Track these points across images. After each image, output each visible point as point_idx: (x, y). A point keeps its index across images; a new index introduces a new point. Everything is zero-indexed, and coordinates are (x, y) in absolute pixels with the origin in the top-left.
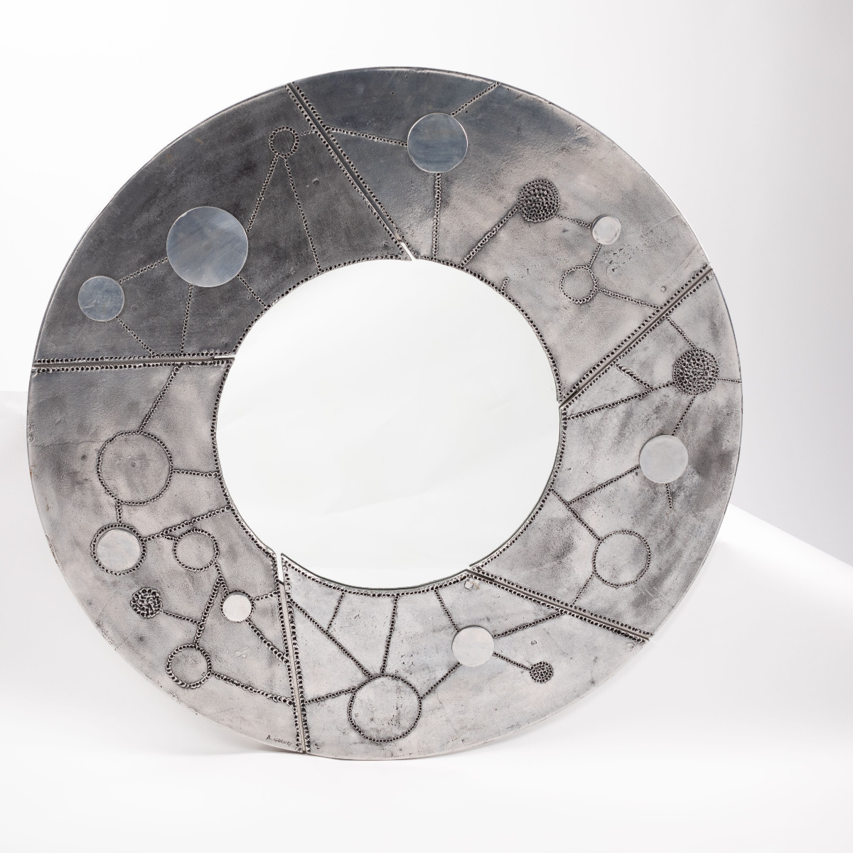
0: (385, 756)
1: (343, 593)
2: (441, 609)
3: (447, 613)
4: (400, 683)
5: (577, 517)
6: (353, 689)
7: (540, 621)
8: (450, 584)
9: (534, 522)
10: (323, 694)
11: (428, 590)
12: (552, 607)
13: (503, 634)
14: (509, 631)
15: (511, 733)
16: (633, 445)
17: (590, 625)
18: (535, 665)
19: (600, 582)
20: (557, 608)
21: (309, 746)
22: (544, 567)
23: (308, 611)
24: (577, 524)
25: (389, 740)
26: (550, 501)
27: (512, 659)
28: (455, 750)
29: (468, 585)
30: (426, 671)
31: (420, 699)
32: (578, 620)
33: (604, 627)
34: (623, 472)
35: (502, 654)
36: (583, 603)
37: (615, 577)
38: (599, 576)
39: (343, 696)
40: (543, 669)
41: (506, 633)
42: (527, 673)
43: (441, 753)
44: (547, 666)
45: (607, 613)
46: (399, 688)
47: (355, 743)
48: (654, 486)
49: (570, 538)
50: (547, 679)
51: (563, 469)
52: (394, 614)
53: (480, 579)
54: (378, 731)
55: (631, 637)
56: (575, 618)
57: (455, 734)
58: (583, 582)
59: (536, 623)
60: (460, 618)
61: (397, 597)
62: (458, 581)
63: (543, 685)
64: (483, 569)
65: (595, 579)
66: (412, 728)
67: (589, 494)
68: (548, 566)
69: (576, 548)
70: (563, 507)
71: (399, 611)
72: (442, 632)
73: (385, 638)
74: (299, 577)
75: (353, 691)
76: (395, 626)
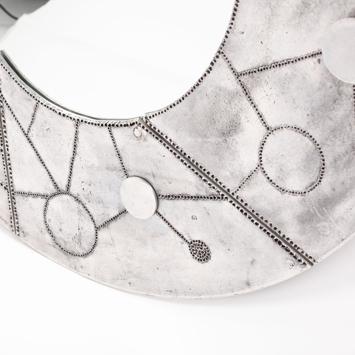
0: (70, 266)
1: (37, 103)
2: (114, 148)
3: (119, 155)
4: (81, 207)
5: (247, 94)
6: (47, 196)
7: (201, 197)
8: (121, 125)
9: (202, 85)
10: (26, 191)
11: (102, 125)
12: (214, 188)
13: (166, 196)
14: (172, 196)
15: (170, 296)
16: (318, 22)
17: (249, 221)
18: (194, 241)
19: (265, 179)
20: (218, 189)
21: (18, 231)
22: (210, 140)
23: (14, 110)
24: (245, 101)
25: (72, 254)
26: (219, 65)
27: (174, 226)
28: (123, 289)
29: (137, 132)
30: (101, 205)
31: (97, 229)
32: (238, 212)
33: (265, 230)
34: (304, 54)
35: (165, 217)
36: (245, 194)
37: (282, 179)
38: (264, 172)
39: (39, 199)
40: (201, 249)
41: (169, 196)
42: (186, 246)
43: (112, 286)
44: (206, 248)
45: (269, 216)
46: (80, 211)
47: (49, 244)
48: (338, 84)
49: (237, 115)
50: (204, 260)
51: (235, 31)
52: (76, 139)
53: (147, 130)
54: (65, 242)
55: (291, 254)
56: (235, 208)
57: (124, 274)
58: (247, 173)
59: (197, 198)
60: (129, 164)
61: (77, 122)
62: (128, 125)
63: (199, 264)
64: (151, 120)
65: (260, 173)
66: (91, 251)
67: (261, 70)
68: (212, 140)
69: (242, 130)
70: (232, 77)
71: (80, 136)
72: (115, 172)
73: (69, 160)
74: (6, 76)
75: (48, 197)
76: (78, 150)
